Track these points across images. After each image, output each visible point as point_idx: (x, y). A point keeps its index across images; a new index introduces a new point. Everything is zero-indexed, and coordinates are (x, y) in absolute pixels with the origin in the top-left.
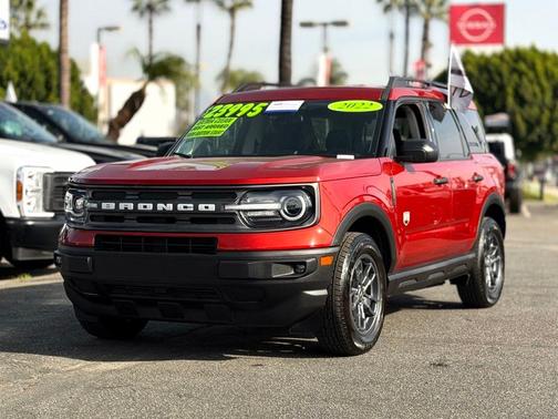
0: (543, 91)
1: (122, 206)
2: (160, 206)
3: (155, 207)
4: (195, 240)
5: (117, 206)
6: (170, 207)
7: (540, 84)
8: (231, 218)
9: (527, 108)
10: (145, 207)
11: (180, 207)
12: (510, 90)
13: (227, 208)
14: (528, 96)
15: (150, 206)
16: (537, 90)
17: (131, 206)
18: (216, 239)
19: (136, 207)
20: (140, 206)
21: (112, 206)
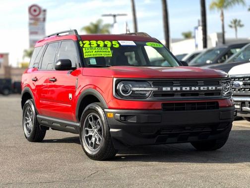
1: (174, 89)
2: (193, 88)
3: (191, 89)
5: (172, 89)
6: (197, 88)
10: (186, 89)
11: (202, 88)
15: (188, 88)
17: (179, 89)
18: (217, 102)
19: (181, 89)
20: (184, 89)
21: (169, 89)
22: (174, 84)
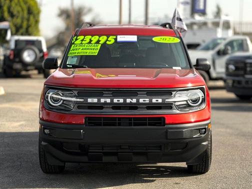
0: (23, 10)
1: (102, 100)
2: (128, 101)
4: (150, 119)
5: (99, 100)
6: (134, 101)
7: (21, 6)
8: (169, 106)
9: (15, 19)
10: (118, 101)
11: (141, 101)
12: (5, 8)
13: (167, 100)
14: (15, 13)
15: (121, 101)
16: (20, 9)
17: (108, 101)
18: (164, 118)
19: (112, 101)
20: (115, 101)
21: (95, 100)
22: (104, 95)
